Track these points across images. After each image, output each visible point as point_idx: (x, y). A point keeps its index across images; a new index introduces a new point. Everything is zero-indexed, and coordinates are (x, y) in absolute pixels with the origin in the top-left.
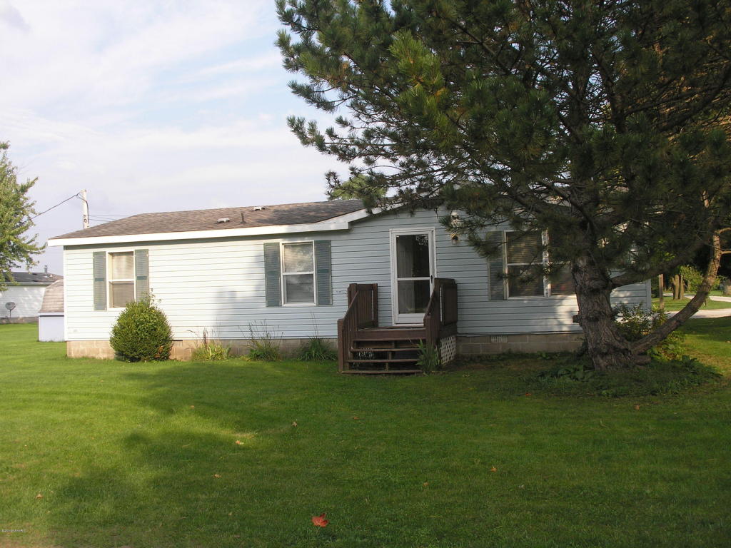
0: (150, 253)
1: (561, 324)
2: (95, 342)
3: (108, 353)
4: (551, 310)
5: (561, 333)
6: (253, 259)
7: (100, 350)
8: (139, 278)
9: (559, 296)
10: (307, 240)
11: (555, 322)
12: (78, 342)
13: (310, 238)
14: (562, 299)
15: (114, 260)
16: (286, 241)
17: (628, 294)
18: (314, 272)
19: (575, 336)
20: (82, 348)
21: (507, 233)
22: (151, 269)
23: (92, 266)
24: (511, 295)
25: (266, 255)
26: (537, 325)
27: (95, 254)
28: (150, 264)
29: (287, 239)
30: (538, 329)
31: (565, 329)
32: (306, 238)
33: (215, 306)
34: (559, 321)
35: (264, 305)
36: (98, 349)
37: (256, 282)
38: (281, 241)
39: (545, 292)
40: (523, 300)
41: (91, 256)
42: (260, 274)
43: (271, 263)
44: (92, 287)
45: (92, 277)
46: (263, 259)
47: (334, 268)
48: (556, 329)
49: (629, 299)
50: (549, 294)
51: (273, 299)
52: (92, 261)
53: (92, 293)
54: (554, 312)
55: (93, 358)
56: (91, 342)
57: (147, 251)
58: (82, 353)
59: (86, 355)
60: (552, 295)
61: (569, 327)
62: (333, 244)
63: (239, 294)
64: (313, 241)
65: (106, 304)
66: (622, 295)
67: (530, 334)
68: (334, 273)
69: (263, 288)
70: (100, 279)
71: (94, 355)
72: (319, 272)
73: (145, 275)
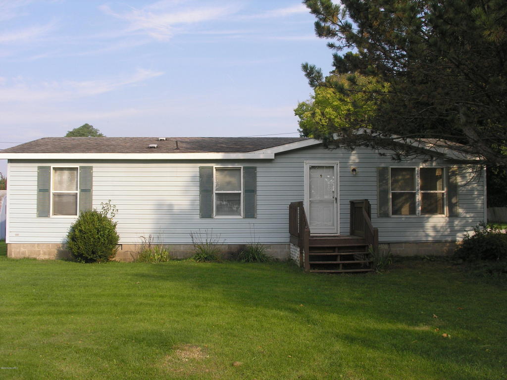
0: (94, 170)
1: (427, 236)
2: (36, 245)
3: (49, 255)
4: (421, 225)
5: (427, 242)
6: (189, 179)
7: (41, 252)
8: (82, 191)
9: (427, 216)
10: (236, 166)
11: (423, 234)
12: (19, 245)
13: (239, 164)
14: (428, 218)
15: (57, 174)
16: (219, 166)
17: (472, 215)
18: (242, 192)
19: (437, 244)
20: (22, 250)
21: (392, 168)
22: (94, 183)
23: (36, 179)
24: (393, 214)
25: (201, 176)
26: (412, 236)
27: (39, 168)
28: (94, 179)
29: (220, 164)
30: (412, 239)
31: (430, 239)
32: (236, 164)
33: (153, 216)
34: (426, 233)
35: (198, 217)
36: (39, 251)
37: (191, 198)
38: (215, 166)
39: (417, 212)
40: (402, 218)
41: (36, 169)
42: (195, 192)
43: (205, 182)
44: (36, 197)
45: (36, 188)
46: (198, 179)
47: (258, 188)
48: (424, 239)
49: (473, 218)
50: (420, 214)
51: (206, 212)
52: (36, 174)
53: (35, 202)
54: (423, 227)
55: (35, 259)
56: (33, 245)
57: (91, 168)
58: (22, 254)
59: (27, 256)
60: (422, 214)
61: (433, 238)
62: (258, 170)
63: (176, 207)
64: (242, 167)
65: (49, 212)
66: (468, 216)
67: (405, 242)
68: (258, 193)
69: (198, 203)
70: (43, 190)
71: (34, 256)
72: (246, 191)
73: (88, 188)
